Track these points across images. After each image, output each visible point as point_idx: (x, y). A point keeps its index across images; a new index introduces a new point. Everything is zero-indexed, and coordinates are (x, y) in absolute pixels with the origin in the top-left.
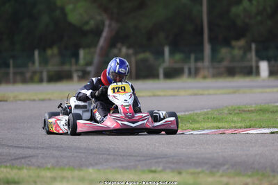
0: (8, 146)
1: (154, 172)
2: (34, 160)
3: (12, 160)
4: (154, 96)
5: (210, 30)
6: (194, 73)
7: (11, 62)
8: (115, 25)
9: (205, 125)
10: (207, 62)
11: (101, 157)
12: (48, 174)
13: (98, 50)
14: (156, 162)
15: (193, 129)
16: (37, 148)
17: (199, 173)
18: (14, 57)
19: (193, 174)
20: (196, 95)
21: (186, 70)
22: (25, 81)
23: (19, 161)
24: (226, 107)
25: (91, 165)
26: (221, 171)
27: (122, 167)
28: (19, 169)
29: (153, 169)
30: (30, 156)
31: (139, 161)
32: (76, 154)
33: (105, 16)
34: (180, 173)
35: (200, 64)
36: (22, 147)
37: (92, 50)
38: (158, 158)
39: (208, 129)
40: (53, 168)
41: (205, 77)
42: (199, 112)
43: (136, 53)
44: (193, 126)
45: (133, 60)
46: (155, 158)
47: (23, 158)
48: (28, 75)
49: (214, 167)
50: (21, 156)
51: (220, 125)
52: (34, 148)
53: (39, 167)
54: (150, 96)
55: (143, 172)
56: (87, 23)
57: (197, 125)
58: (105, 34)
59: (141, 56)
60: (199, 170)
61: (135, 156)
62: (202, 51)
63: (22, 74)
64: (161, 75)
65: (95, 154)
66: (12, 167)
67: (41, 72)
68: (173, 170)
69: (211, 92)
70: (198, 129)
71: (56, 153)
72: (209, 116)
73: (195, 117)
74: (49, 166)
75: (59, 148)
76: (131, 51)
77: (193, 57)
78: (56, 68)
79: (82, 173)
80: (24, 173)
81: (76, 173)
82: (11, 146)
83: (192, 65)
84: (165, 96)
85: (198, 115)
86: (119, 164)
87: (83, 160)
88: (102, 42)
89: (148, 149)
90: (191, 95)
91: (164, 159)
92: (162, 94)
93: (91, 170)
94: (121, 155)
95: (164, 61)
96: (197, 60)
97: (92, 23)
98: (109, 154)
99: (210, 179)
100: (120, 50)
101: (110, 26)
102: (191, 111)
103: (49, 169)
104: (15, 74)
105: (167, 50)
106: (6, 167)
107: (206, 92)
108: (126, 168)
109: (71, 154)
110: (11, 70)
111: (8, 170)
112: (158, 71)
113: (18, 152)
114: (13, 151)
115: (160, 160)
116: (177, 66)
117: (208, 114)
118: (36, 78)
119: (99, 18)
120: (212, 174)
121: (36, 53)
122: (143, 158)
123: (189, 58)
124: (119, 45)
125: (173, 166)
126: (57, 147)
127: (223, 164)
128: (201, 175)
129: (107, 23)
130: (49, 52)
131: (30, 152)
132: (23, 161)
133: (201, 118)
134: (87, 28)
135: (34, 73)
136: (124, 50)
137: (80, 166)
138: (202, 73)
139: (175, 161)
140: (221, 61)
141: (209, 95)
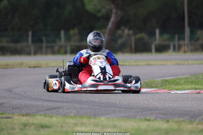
0: (42, 100)
1: (149, 120)
2: (61, 111)
3: (45, 110)
4: (148, 65)
5: (190, 17)
6: (178, 49)
7: (44, 39)
8: (119, 13)
9: (185, 87)
10: (187, 41)
11: (110, 108)
12: (72, 121)
13: (107, 31)
14: (150, 114)
15: (177, 90)
16: (63, 102)
17: (181, 122)
18: (46, 35)
19: (177, 122)
20: (179, 64)
21: (172, 47)
22: (54, 53)
23: (50, 111)
24: (201, 74)
25: (103, 114)
26: (197, 121)
27: (125, 117)
28: (51, 117)
29: (148, 118)
30: (58, 108)
31: (138, 112)
32: (91, 107)
33: (112, 6)
34: (168, 121)
35: (182, 42)
36: (52, 101)
37: (103, 30)
38: (151, 110)
39: (187, 89)
40: (75, 116)
41: (185, 52)
42: (181, 77)
43: (135, 34)
44: (177, 87)
45: (133, 38)
46: (149, 111)
47: (53, 109)
48: (56, 48)
49: (192, 117)
50: (51, 107)
51: (197, 87)
52: (61, 102)
53: (65, 116)
54: (145, 65)
55: (141, 120)
56: (99, 11)
57: (180, 87)
58: (112, 19)
59: (139, 36)
60: (182, 119)
61: (135, 109)
62: (183, 32)
63: (52, 48)
64: (153, 50)
65: (105, 106)
66: (45, 115)
67: (66, 46)
68: (162, 119)
69: (190, 62)
70: (181, 90)
71: (77, 106)
72: (189, 80)
73: (179, 81)
74: (72, 115)
75: (79, 102)
76: (131, 32)
77: (177, 37)
78: (77, 44)
79: (96, 121)
80: (54, 120)
81: (92, 120)
82: (45, 100)
83: (176, 43)
84: (156, 65)
85: (181, 79)
86: (123, 115)
87: (97, 111)
88: (110, 25)
89: (144, 104)
90: (175, 65)
91: (156, 112)
92: (154, 63)
93: (103, 118)
94: (124, 108)
95: (155, 40)
96: (179, 39)
97: (104, 11)
98: (116, 107)
99: (189, 126)
100: (123, 31)
101: (116, 13)
102: (176, 76)
103: (72, 117)
104: (47, 47)
105: (157, 31)
106: (41, 115)
107: (186, 63)
108: (128, 117)
109: (88, 106)
110: (44, 45)
111: (42, 117)
112: (151, 47)
113: (49, 105)
114: (45, 104)
115: (153, 112)
116: (165, 43)
117: (188, 78)
118: (62, 50)
119: (108, 7)
120: (191, 122)
121: (62, 33)
122: (140, 110)
123: (174, 37)
124: (123, 28)
125: (162, 116)
126: (78, 101)
127: (199, 115)
128: (183, 123)
129: (114, 11)
130: (72, 32)
131: (58, 105)
132: (53, 111)
133: (182, 82)
134: (99, 15)
135: (61, 47)
136: (126, 31)
137: (95, 115)
138: (183, 49)
139: (164, 112)
140: (197, 40)
141: (188, 64)
